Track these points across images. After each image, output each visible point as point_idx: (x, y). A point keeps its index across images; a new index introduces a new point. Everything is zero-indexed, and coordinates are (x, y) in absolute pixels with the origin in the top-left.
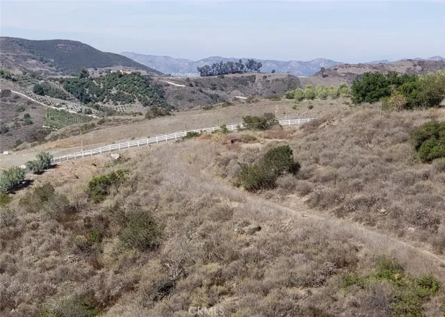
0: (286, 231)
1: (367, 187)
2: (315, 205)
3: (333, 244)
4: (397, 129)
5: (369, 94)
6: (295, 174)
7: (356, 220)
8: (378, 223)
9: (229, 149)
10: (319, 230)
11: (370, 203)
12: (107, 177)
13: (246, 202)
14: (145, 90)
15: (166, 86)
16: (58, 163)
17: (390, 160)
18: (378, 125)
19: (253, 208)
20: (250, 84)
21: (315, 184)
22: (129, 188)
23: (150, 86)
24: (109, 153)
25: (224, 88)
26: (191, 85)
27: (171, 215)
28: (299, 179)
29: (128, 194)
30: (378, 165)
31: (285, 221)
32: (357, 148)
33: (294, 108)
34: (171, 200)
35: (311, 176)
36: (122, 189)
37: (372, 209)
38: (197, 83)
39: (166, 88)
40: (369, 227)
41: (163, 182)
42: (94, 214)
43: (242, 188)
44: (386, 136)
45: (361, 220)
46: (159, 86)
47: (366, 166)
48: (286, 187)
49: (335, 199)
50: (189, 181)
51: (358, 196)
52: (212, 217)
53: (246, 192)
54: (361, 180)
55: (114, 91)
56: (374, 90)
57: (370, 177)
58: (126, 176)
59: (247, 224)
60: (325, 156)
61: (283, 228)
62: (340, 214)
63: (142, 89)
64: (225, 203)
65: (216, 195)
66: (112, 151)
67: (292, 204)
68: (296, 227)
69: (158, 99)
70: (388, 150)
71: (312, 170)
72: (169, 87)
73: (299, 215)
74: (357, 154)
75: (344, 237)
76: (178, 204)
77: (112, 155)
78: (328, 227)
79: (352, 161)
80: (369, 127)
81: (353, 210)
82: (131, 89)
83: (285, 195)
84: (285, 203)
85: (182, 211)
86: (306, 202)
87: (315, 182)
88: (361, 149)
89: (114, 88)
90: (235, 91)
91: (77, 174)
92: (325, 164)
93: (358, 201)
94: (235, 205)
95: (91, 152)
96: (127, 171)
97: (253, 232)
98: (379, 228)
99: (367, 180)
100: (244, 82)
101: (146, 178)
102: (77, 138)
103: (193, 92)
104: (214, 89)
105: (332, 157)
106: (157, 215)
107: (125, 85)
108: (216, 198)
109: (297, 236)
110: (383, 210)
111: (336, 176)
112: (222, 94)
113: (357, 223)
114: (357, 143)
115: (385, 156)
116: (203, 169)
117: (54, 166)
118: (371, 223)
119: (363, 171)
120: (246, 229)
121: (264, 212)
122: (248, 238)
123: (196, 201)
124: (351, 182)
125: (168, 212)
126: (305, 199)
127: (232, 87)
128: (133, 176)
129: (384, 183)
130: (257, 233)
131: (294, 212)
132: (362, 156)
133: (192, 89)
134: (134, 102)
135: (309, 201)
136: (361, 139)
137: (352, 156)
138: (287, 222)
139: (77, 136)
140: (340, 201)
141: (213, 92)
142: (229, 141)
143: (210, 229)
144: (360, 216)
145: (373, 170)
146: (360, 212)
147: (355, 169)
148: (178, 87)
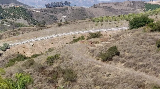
0: (119, 75)
1: (144, 60)
2: (127, 66)
3: (136, 80)
4: (150, 40)
5: (135, 25)
6: (118, 56)
7: (142, 71)
8: (149, 72)
9: (91, 46)
10: (131, 75)
11: (146, 66)
12: (53, 56)
13: (103, 65)
14: (24, 14)
15: (33, 12)
16: (10, 47)
17: (150, 51)
18: (143, 38)
19: (107, 67)
20: (66, 11)
21: (126, 59)
22: (61, 60)
23: (26, 12)
24: (28, 43)
25: (56, 13)
26: (43, 11)
27: (79, 70)
28: (120, 57)
29: (61, 62)
30: (147, 53)
31: (118, 72)
32: (138, 46)
33: (96, 25)
34: (77, 65)
35: (124, 56)
36: (59, 61)
37: (147, 68)
38: (45, 10)
39: (33, 13)
40: (146, 74)
41: (73, 58)
42: (51, 69)
43: (100, 60)
44: (146, 42)
45: (143, 71)
46: (30, 12)
47: (142, 53)
48: (116, 60)
49: (134, 64)
50: (83, 58)
51: (141, 63)
52: (93, 71)
53: (102, 62)
54: (142, 58)
55: (12, 14)
56: (137, 24)
57: (144, 57)
58: (59, 56)
59: (105, 73)
60: (128, 49)
61: (118, 74)
62: (136, 69)
63: (23, 13)
64: (96, 66)
65: (93, 63)
66: (30, 42)
67: (119, 66)
68: (123, 74)
69: (30, 17)
70: (148, 47)
71: (124, 54)
72: (34, 12)
73: (123, 70)
74: (138, 49)
75: (140, 77)
76: (80, 66)
77: (30, 44)
78: (134, 74)
79: (137, 51)
80: (140, 39)
81: (140, 68)
82: (19, 13)
83: (116, 63)
84: (116, 66)
85: (82, 69)
86: (124, 65)
87: (126, 58)
88: (139, 47)
89: (12, 13)
90: (60, 14)
91: (18, 51)
92: (128, 52)
93: (142, 65)
94: (100, 66)
95: (22, 43)
96: (60, 55)
97: (108, 76)
98: (149, 74)
99: (143, 58)
100: (63, 10)
101: (66, 57)
102: (15, 37)
103: (44, 14)
104: (52, 13)
105: (130, 49)
106: (74, 70)
107: (17, 12)
108: (93, 64)
109: (124, 77)
110: (150, 68)
111: (133, 57)
112: (55, 15)
113: (142, 72)
114: (138, 45)
115: (148, 50)
116: (85, 53)
117: (9, 48)
118: (147, 72)
119: (142, 55)
120: (105, 75)
121: (111, 69)
122: (107, 78)
123: (86, 65)
124: (138, 59)
125: (78, 69)
126: (123, 64)
127: (59, 12)
128: (62, 56)
129: (149, 59)
130: (109, 76)
131: (120, 69)
132: (140, 49)
133: (43, 13)
134: (20, 18)
135: (125, 65)
136: (138, 43)
137: (137, 49)
138: (119, 72)
139: (15, 36)
140: (136, 65)
141: (52, 14)
142: (90, 43)
143: (93, 75)
144: (143, 70)
145: (145, 54)
146: (143, 69)
147: (139, 54)
148: (38, 12)
